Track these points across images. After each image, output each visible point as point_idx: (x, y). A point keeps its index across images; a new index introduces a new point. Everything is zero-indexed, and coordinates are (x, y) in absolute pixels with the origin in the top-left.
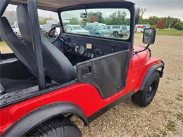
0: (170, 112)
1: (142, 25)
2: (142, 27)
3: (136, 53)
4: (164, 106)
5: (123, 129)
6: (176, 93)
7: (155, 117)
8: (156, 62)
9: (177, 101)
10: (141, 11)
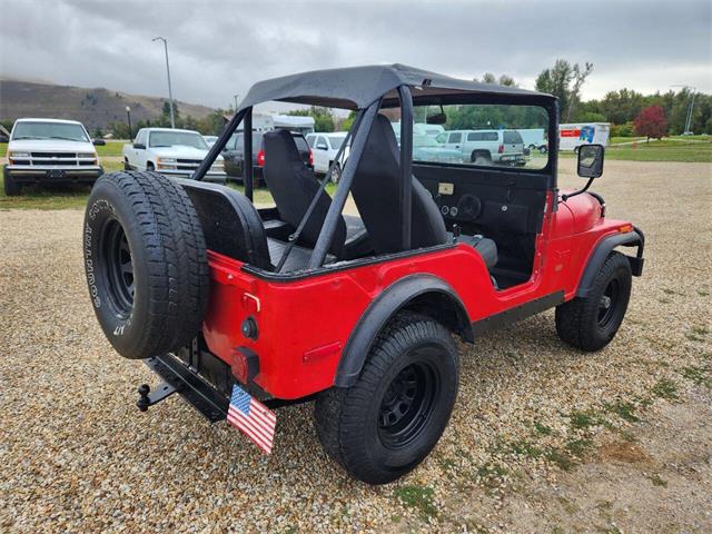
0: (665, 364)
1: (579, 126)
2: (577, 133)
3: (565, 198)
4: (649, 351)
5: (538, 390)
6: (688, 325)
7: (623, 372)
8: (618, 228)
9: (689, 344)
10: (572, 74)
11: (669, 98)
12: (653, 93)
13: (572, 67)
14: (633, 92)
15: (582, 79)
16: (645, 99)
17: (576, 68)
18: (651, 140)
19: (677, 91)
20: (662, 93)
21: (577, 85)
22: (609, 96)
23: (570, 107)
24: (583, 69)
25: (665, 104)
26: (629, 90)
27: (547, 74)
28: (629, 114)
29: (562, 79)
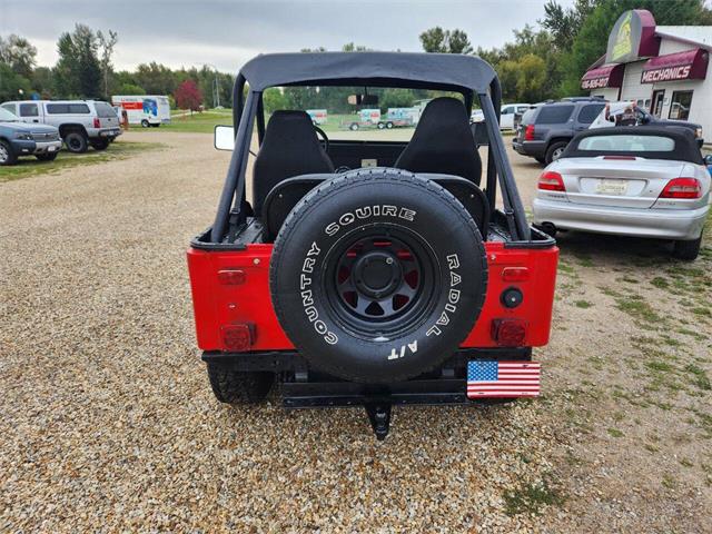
10: (98, 41)
11: (193, 73)
12: (179, 69)
13: (95, 34)
14: (162, 66)
15: (109, 47)
16: (175, 74)
17: (100, 35)
18: (194, 112)
19: (199, 68)
20: (187, 68)
21: (105, 54)
22: (142, 68)
23: (105, 77)
24: (108, 38)
25: (191, 79)
26: (158, 64)
27: (68, 37)
28: (164, 87)
29: (88, 46)
